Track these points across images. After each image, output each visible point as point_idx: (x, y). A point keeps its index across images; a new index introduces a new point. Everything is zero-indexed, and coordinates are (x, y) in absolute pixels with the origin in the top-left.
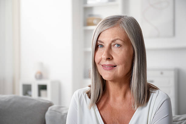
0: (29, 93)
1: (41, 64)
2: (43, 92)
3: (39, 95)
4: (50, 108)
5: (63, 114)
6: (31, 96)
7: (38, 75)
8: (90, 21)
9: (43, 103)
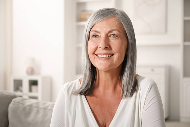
0: (20, 88)
1: (33, 60)
2: (34, 88)
3: (30, 90)
6: (22, 91)
7: (29, 70)
8: (83, 17)
9: (7, 96)
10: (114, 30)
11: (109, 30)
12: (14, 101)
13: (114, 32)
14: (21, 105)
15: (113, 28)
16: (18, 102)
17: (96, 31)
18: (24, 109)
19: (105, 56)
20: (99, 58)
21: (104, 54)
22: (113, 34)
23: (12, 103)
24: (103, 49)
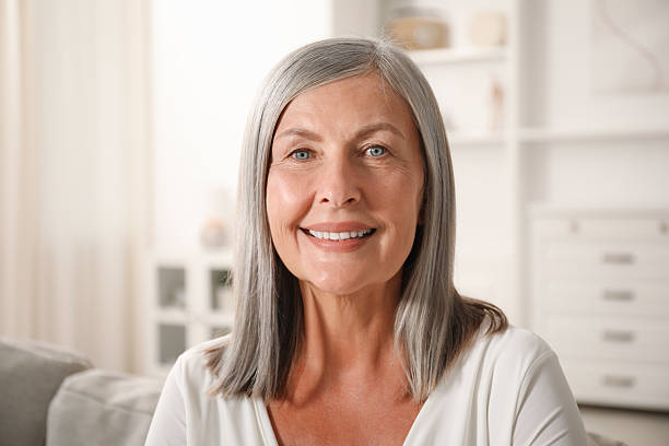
3: (215, 304)
4: (68, 382)
5: (108, 407)
7: (211, 235)
9: (46, 364)
10: (379, 128)
11: (357, 127)
12: (69, 389)
13: (380, 138)
14: (92, 403)
15: (376, 121)
16: (83, 393)
17: (303, 134)
18: (105, 418)
19: (344, 236)
20: (318, 242)
21: (340, 228)
22: (377, 146)
23: (62, 393)
24: (339, 204)
